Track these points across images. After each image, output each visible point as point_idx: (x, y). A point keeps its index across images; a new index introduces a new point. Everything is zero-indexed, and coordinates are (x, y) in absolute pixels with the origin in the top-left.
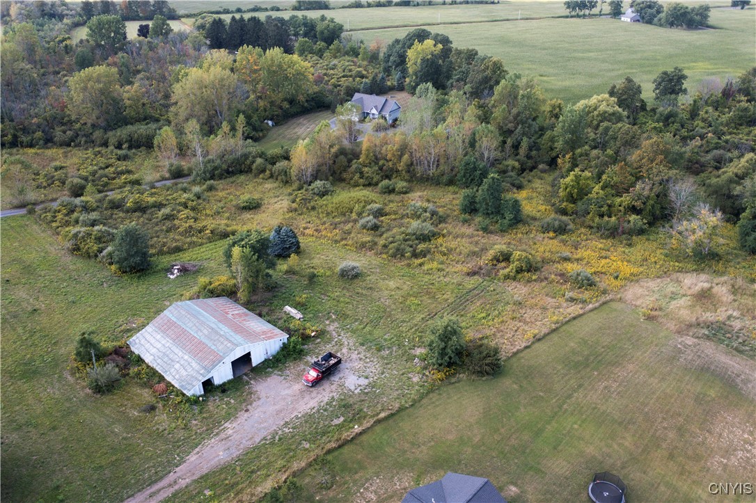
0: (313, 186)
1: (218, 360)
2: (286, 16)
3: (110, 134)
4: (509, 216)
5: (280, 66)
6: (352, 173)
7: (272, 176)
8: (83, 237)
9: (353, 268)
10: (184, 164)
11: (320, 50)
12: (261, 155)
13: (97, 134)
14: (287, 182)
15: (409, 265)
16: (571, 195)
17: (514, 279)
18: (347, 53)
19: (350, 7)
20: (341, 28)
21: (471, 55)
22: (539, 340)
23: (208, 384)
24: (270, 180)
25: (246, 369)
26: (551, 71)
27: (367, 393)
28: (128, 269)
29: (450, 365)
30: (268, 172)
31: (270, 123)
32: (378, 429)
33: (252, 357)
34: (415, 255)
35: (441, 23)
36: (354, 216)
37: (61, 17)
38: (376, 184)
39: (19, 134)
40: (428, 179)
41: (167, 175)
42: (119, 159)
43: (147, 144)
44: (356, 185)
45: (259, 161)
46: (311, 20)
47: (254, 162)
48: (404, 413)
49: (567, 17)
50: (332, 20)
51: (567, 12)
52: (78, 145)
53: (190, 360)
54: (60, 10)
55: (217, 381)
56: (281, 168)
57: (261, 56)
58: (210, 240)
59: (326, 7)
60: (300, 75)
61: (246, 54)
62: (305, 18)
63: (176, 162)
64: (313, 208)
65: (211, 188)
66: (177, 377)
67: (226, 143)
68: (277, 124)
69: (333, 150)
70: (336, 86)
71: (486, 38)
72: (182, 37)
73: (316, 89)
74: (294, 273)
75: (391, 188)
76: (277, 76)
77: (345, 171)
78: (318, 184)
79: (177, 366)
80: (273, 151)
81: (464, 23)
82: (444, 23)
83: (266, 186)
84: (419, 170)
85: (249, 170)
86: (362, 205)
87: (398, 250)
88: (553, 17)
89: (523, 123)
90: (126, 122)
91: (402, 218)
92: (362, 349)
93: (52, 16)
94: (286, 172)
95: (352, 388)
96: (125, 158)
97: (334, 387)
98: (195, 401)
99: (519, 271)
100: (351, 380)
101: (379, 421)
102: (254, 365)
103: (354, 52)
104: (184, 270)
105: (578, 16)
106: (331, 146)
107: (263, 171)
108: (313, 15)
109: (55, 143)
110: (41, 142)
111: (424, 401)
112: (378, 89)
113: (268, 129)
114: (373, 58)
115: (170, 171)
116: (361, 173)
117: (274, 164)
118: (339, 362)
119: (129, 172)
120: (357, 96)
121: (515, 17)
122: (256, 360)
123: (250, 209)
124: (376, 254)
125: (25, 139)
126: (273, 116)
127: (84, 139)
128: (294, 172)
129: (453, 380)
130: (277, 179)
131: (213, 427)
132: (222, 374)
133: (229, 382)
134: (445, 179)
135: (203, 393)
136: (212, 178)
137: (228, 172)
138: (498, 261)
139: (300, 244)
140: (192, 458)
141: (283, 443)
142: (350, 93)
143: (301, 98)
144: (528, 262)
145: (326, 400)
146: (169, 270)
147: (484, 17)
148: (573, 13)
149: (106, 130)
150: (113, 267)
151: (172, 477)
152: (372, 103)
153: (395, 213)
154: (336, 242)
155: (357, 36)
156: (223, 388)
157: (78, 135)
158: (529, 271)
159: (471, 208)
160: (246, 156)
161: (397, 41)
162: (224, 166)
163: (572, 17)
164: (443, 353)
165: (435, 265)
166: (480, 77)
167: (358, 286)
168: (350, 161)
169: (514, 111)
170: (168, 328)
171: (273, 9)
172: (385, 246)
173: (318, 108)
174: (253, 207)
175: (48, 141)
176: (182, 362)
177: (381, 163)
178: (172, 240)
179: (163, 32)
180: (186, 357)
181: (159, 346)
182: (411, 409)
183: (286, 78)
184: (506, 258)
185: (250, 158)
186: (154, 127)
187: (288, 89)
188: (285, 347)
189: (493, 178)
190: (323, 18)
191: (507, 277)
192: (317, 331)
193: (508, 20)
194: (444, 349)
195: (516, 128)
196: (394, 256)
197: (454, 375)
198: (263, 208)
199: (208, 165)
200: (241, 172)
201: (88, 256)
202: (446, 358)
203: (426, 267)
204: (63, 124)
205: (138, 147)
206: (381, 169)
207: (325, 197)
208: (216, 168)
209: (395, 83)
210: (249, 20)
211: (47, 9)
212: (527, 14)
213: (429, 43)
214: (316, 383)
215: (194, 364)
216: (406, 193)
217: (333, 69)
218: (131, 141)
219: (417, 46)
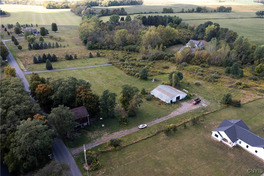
0: (182, 64)
1: (173, 97)
2: (160, 15)
3: (124, 47)
4: (240, 75)
6: (192, 61)
7: (169, 61)
8: (130, 71)
9: (199, 83)
10: (146, 56)
11: (175, 26)
12: (166, 55)
13: (121, 47)
14: (174, 62)
15: (213, 84)
16: (258, 71)
17: (242, 89)
18: (183, 28)
19: (180, 12)
20: (181, 20)
21: (226, 30)
22: (250, 102)
23: (171, 101)
24: (169, 62)
25: (178, 100)
26: (251, 36)
27: (208, 107)
28: (143, 78)
29: (228, 104)
30: (168, 60)
31: (165, 47)
32: (212, 113)
34: (215, 82)
35: (211, 19)
36: (195, 72)
37: (95, 14)
38: (199, 65)
39: (102, 46)
40: (214, 64)
41: (142, 59)
43: (134, 50)
44: (193, 65)
46: (171, 17)
47: (164, 57)
49: (256, 18)
50: (178, 17)
51: (256, 16)
52: (116, 50)
53: (167, 96)
54: (94, 12)
55: (173, 101)
56: (173, 59)
57: (164, 28)
58: (159, 74)
59: (172, 12)
61: (160, 27)
62: (169, 16)
63: (144, 55)
64: (183, 69)
65: (154, 63)
66: (164, 99)
68: (167, 47)
70: (182, 37)
71: (228, 24)
72: (135, 22)
73: (179, 38)
74: (183, 83)
75: (204, 66)
76: (169, 34)
77: (190, 61)
78: (184, 63)
79: (164, 97)
80: (169, 54)
81: (219, 19)
82: (213, 19)
83: (168, 63)
84: (212, 62)
85: (163, 59)
86: (197, 69)
88: (251, 18)
89: (244, 50)
90: (127, 44)
91: (208, 73)
92: (204, 99)
93: (93, 14)
94: (174, 60)
95: (204, 106)
96: (129, 54)
97: (200, 105)
98: (169, 104)
99: (244, 87)
100: (204, 104)
101: (212, 112)
103: (186, 27)
104: (155, 80)
105: (260, 17)
106: (187, 54)
107: (167, 59)
108: (167, 15)
109: (110, 49)
110: (107, 48)
111: (222, 110)
112: (196, 39)
114: (192, 29)
115: (142, 57)
116: (195, 61)
117: (170, 57)
118: (200, 101)
119: (131, 57)
120: (191, 40)
121: (237, 17)
122: (181, 98)
123: (166, 68)
124: (203, 81)
125: (104, 47)
126: (166, 45)
127: (117, 48)
128: (176, 60)
129: (229, 107)
130: (171, 62)
131: (174, 109)
133: (175, 102)
134: (219, 65)
136: (154, 60)
137: (157, 59)
138: (238, 84)
139: (183, 76)
140: (172, 113)
141: (191, 113)
142: (188, 40)
143: (174, 40)
144: (246, 85)
145: (198, 107)
146: (152, 80)
147: (226, 17)
148: (259, 16)
149: (123, 46)
150: (139, 78)
151: (169, 116)
152: (196, 43)
153: (206, 72)
154: (192, 77)
155: (187, 22)
156: (174, 103)
157: (116, 47)
158: (246, 88)
159: (228, 72)
160: (162, 55)
161: (201, 25)
162: (157, 57)
163: (258, 18)
164: (226, 100)
165: (220, 84)
166: (229, 36)
167: (200, 87)
168: (191, 58)
169: (241, 47)
170: (160, 90)
171: (156, 13)
172: (206, 79)
173: (178, 43)
174: (167, 68)
177: (201, 59)
178: (150, 73)
179: (129, 19)
180: (166, 95)
181: (159, 93)
182: (219, 111)
183: (171, 34)
184: (240, 84)
185: (163, 56)
186: (135, 46)
187: (171, 37)
188: (186, 97)
189: (236, 64)
190: (175, 17)
191: (240, 88)
192: (193, 95)
193: (235, 18)
194: (227, 99)
195: (241, 52)
196: (209, 81)
197: (229, 106)
198: (169, 68)
199: (153, 57)
200: (161, 59)
201: (132, 75)
202: (227, 102)
203: (218, 84)
204: (112, 44)
205: (131, 51)
206: (200, 61)
207: (186, 67)
208: (155, 58)
209: (201, 37)
210: (154, 17)
211: (91, 12)
212: (242, 16)
213: (213, 26)
214: (195, 104)
216: (208, 67)
217: (180, 32)
218: (129, 49)
219: (209, 27)
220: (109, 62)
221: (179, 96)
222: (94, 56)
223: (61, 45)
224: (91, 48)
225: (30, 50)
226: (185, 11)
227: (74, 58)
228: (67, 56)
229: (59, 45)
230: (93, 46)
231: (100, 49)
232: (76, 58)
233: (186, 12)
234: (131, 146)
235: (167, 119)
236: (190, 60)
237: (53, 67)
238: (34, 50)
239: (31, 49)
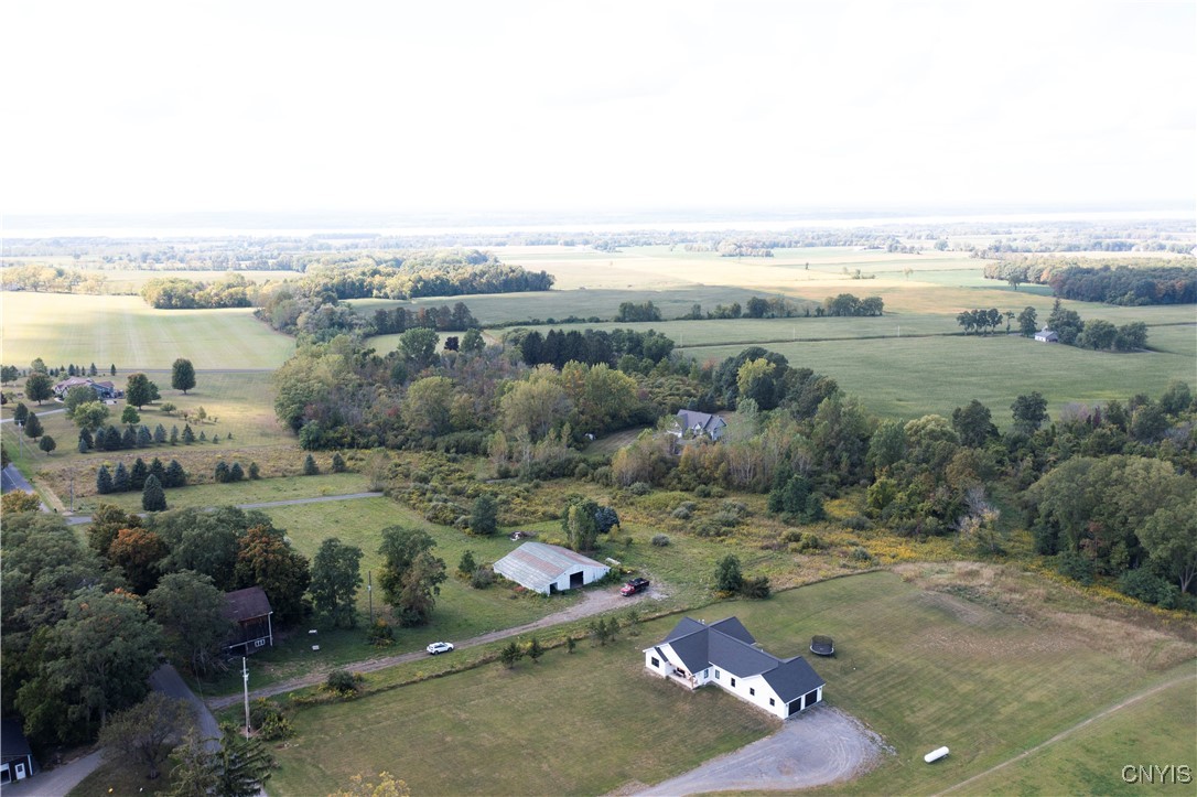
0: (632, 486)
1: (559, 574)
2: (609, 328)
3: (439, 439)
4: (810, 511)
5: (604, 381)
6: (670, 479)
7: (593, 480)
9: (664, 538)
10: (513, 468)
11: (646, 367)
12: (584, 461)
13: (426, 439)
14: (607, 485)
15: (712, 541)
16: (876, 500)
17: (801, 552)
18: (676, 372)
19: (686, 318)
20: (671, 345)
21: (806, 375)
22: (807, 585)
23: (553, 587)
24: (592, 483)
25: (579, 584)
26: (914, 395)
27: (666, 601)
28: (480, 532)
29: (730, 589)
30: (590, 476)
31: (591, 436)
32: (671, 616)
33: (584, 576)
34: (718, 534)
35: (796, 340)
36: (669, 509)
37: (351, 327)
38: (693, 490)
39: (356, 436)
40: (744, 488)
41: (496, 475)
42: (449, 461)
43: (476, 450)
44: (673, 489)
45: (582, 465)
46: (638, 335)
47: (576, 466)
48: (691, 611)
49: (963, 334)
50: (662, 336)
51: (962, 329)
52: (408, 449)
53: (540, 573)
54: (349, 319)
55: (559, 587)
56: (602, 473)
57: (586, 371)
58: (541, 520)
59: (657, 319)
60: (625, 390)
61: (572, 368)
62: (630, 332)
63: (504, 463)
64: (632, 504)
65: (537, 486)
66: (532, 582)
67: (552, 448)
68: (597, 438)
69: (653, 457)
70: (660, 404)
71: (848, 358)
72: (496, 351)
73: (640, 405)
74: (614, 542)
75: (707, 492)
76: (602, 390)
77: (663, 477)
78: (637, 484)
79: (531, 576)
80: (594, 458)
81: (826, 340)
82: (800, 340)
83: (587, 487)
84: (736, 479)
85: (572, 474)
86: (677, 501)
87: (704, 530)
88: (944, 335)
89: (845, 439)
90: (451, 429)
92: (665, 582)
93: (341, 326)
94: (607, 476)
95: (656, 599)
96: (454, 460)
97: (642, 598)
98: (544, 596)
99: (806, 546)
100: (655, 594)
101: (674, 613)
102: (585, 582)
103: (685, 371)
104: (524, 536)
105: (977, 334)
106: (651, 454)
107: (585, 475)
108: (640, 328)
109: (387, 446)
110: (376, 444)
111: (708, 607)
112: (706, 406)
113: (590, 442)
114: (705, 377)
115: (499, 471)
116: (680, 479)
117: (595, 469)
118: (649, 585)
119: (462, 471)
120: (681, 412)
121: (894, 334)
122: (587, 580)
124: (685, 534)
125: (363, 441)
126: (594, 429)
127: (413, 444)
128: (614, 476)
129: (732, 600)
130: (598, 482)
131: (558, 609)
132: (564, 584)
133: (567, 590)
134: (761, 487)
135: (549, 592)
136: (538, 477)
137: (552, 475)
138: (790, 540)
139: (619, 522)
140: (547, 618)
142: (675, 410)
143: (624, 413)
144: (816, 540)
145: (636, 602)
146: (512, 536)
147: (853, 333)
148: (970, 330)
149: (434, 435)
150: (468, 530)
151: (534, 624)
152: (697, 420)
153: (707, 509)
154: (651, 525)
155: (688, 353)
156: (563, 593)
157: (408, 439)
158: (815, 547)
159: (778, 507)
160: (569, 461)
161: (731, 360)
162: (549, 469)
163: (969, 334)
164: (724, 579)
165: (735, 541)
166: (811, 396)
167: (667, 550)
168: (669, 469)
171: (591, 320)
172: (693, 528)
173: (641, 424)
175: (382, 444)
176: (535, 575)
177: (699, 471)
178: (509, 517)
179: (474, 344)
180: (537, 571)
181: (517, 566)
182: (697, 610)
183: (610, 393)
184: (796, 538)
185: (574, 464)
186: (480, 435)
187: (612, 403)
188: (607, 574)
189: (796, 479)
190: (652, 333)
191: (794, 550)
192: (631, 570)
193: (883, 337)
194: (725, 575)
195: (838, 444)
196: (700, 534)
197: (733, 596)
199: (535, 467)
200: (564, 476)
201: (445, 523)
202: (727, 583)
203: (726, 542)
204: (395, 429)
205: (464, 452)
206: (699, 476)
207: (643, 496)
208: (541, 470)
209: (726, 403)
210: (569, 334)
211: (336, 318)
212: (909, 329)
213: (761, 362)
214: (630, 594)
215: (544, 575)
216: (721, 497)
217: (659, 387)
218: (457, 447)
219: (749, 364)
220: (373, 487)
221: (581, 573)
222: (322, 469)
223: (203, 437)
224: (317, 444)
225: (83, 452)
226: (703, 313)
227: (246, 475)
228: (222, 468)
229: (198, 437)
230: (324, 435)
231: (351, 446)
232: (254, 474)
233: (710, 317)
234: (392, 692)
235: (525, 631)
236: (664, 475)
237: (169, 502)
238: (100, 451)
239: (90, 448)
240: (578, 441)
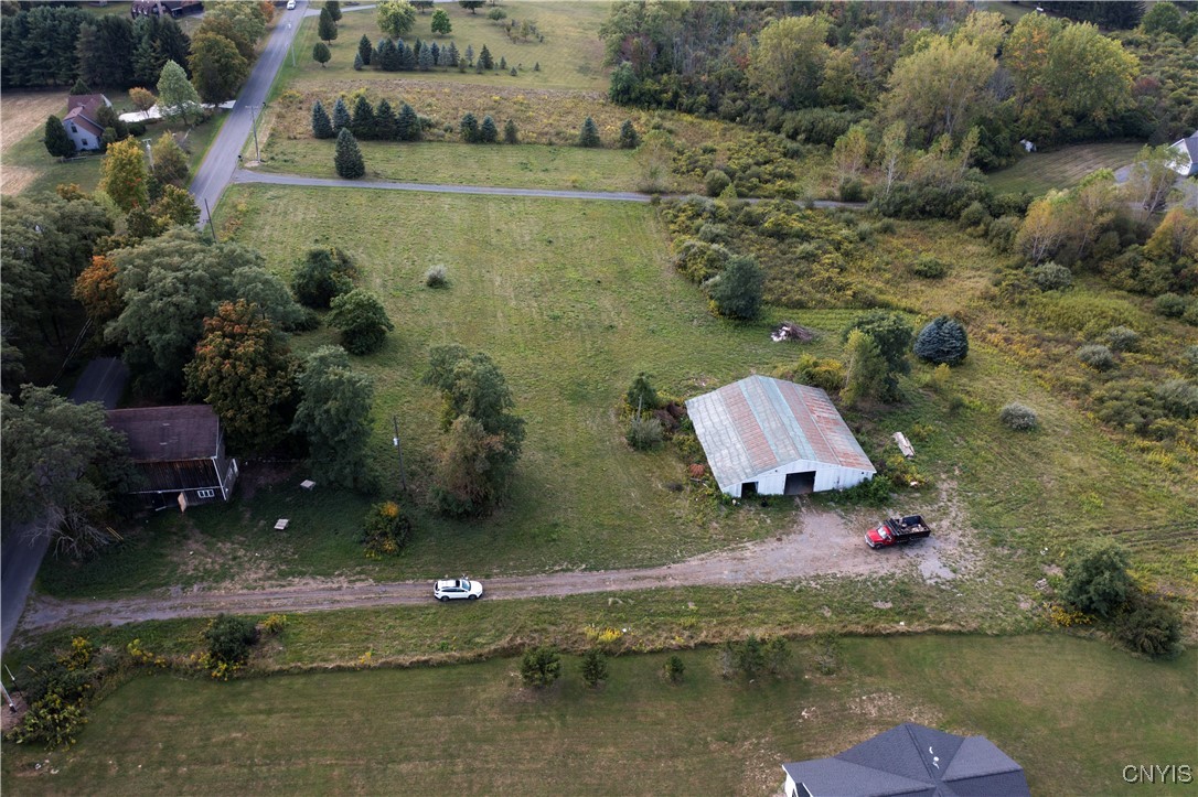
0: (1041, 268)
1: (771, 465)
3: (789, 115)
5: (1081, 55)
6: (1119, 265)
7: (985, 234)
8: (695, 254)
9: (1025, 416)
10: (868, 183)
13: (773, 112)
14: (1005, 250)
15: (1123, 443)
23: (749, 488)
24: (981, 240)
25: (803, 491)
27: (943, 591)
28: (727, 312)
29: (1087, 610)
30: (982, 226)
31: (1029, 145)
32: (930, 640)
33: (816, 478)
34: (1143, 431)
36: (1080, 336)
38: (1155, 295)
39: (681, 92)
41: (837, 194)
42: (785, 155)
43: (829, 141)
44: (1118, 287)
45: (976, 205)
47: (967, 206)
48: (978, 639)
52: (744, 122)
53: (741, 451)
55: (761, 490)
56: (1003, 227)
57: (1055, 31)
58: (848, 306)
61: (1033, 26)
63: (854, 176)
64: (1022, 304)
65: (887, 230)
66: (719, 464)
67: (938, 166)
68: (1039, 150)
69: (1101, 219)
70: (1179, 102)
73: (1133, 104)
74: (936, 391)
75: (1175, 309)
77: (1109, 257)
78: (1051, 267)
79: (725, 452)
80: (1006, 192)
83: (970, 247)
85: (956, 216)
86: (1103, 322)
87: (1118, 413)
90: (817, 101)
91: (1162, 365)
92: (971, 531)
94: (1009, 234)
95: (926, 575)
96: (794, 154)
97: (902, 562)
98: (726, 501)
100: (930, 565)
101: (937, 632)
102: (815, 490)
104: (793, 335)
107: (976, 223)
109: (718, 115)
110: (703, 109)
111: (1019, 639)
113: (1022, 155)
115: (842, 189)
116: (1136, 270)
117: (997, 216)
118: (926, 534)
119: (789, 177)
122: (820, 485)
123: (926, 277)
124: (1079, 407)
125: (686, 100)
126: (1038, 135)
127: (754, 115)
128: (1019, 239)
129: (1082, 633)
130: (991, 241)
131: (732, 539)
132: (770, 484)
133: (776, 496)
135: (740, 496)
136: (896, 214)
137: (923, 211)
139: (969, 352)
140: (694, 562)
141: (800, 597)
143: (1099, 114)
145: (882, 573)
146: (776, 329)
149: (785, 108)
150: (713, 303)
151: (663, 570)
153: (1156, 353)
154: (1028, 367)
156: (766, 501)
157: (749, 108)
160: (958, 193)
162: (920, 202)
164: (1081, 588)
165: (1166, 459)
168: (1124, 244)
170: (737, 402)
172: (1101, 400)
174: (933, 274)
175: (712, 109)
176: (732, 450)
177: (1182, 261)
178: (801, 289)
180: (738, 446)
181: (716, 420)
182: (992, 640)
183: (1085, 77)
185: (964, 199)
186: (849, 118)
188: (865, 484)
192: (920, 482)
194: (1085, 583)
196: (1107, 420)
197: (1086, 626)
198: (946, 281)
199: (897, 195)
200: (942, 216)
201: (691, 279)
202: (1084, 597)
203: (1150, 457)
204: (737, 89)
205: (818, 142)
206: (1176, 271)
207: (1050, 292)
208: (906, 201)
214: (881, 546)
215: (743, 458)
218: (811, 131)
220: (644, 185)
221: (813, 473)
223: (503, 66)
224: (626, 97)
225: (359, 69)
227: (502, 136)
228: (470, 123)
229: (497, 61)
230: (637, 85)
231: (672, 105)
232: (511, 138)
234: (299, 682)
235: (632, 586)
236: (1111, 254)
237: (369, 166)
238: (376, 70)
239: (367, 62)
240: (995, 155)
